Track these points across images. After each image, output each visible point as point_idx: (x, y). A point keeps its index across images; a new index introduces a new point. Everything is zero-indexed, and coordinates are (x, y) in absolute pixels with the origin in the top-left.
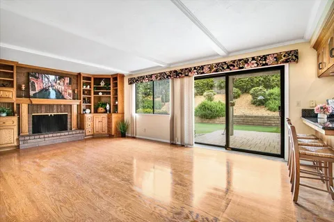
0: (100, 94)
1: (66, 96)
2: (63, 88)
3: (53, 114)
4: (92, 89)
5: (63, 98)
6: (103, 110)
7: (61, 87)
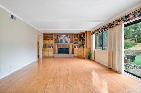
0: (81, 40)
3: (64, 48)
4: (78, 39)
5: (67, 42)
7: (67, 39)
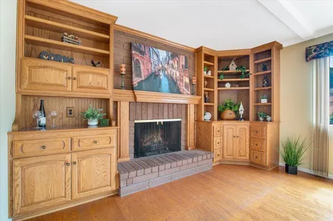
0: (228, 86)
1: (183, 88)
2: (178, 74)
3: (162, 121)
4: (216, 77)
6: (233, 116)
